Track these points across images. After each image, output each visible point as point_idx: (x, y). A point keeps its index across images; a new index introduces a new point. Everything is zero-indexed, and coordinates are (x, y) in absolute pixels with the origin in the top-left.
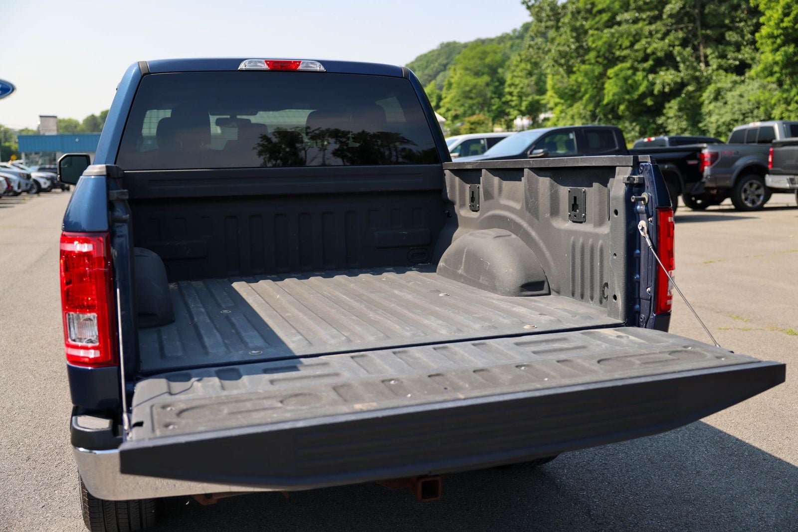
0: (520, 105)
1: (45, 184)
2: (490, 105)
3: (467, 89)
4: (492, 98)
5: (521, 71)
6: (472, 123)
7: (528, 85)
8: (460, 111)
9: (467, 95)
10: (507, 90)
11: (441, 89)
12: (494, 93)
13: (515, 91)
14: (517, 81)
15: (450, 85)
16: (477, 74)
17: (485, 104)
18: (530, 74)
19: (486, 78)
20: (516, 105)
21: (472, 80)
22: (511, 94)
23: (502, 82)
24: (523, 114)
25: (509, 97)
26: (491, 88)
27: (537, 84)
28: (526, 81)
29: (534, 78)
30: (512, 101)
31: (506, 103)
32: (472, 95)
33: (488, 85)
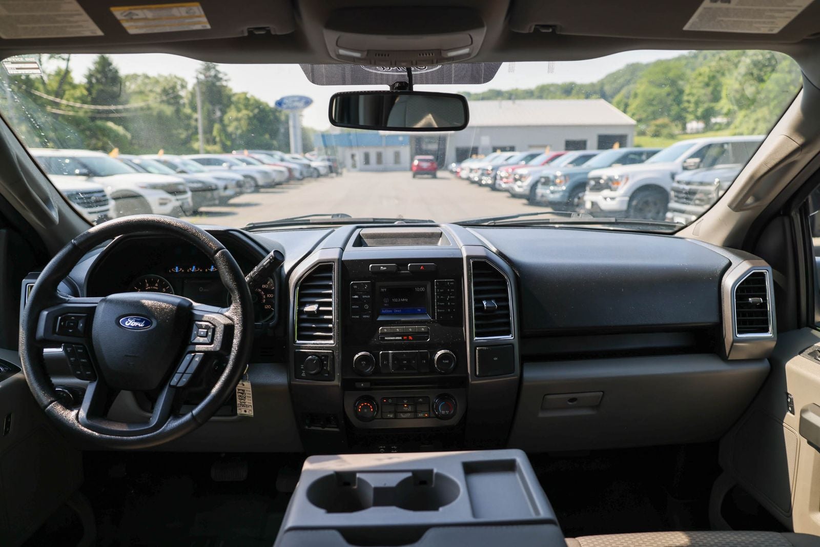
0: (696, 110)
1: (323, 171)
2: (669, 110)
3: (652, 97)
4: (671, 105)
5: (700, 82)
6: (657, 126)
7: (705, 95)
8: (644, 116)
9: (650, 103)
10: (685, 98)
11: (628, 98)
12: (674, 100)
13: (693, 99)
14: (694, 91)
15: (636, 95)
16: (660, 85)
17: (665, 110)
18: (707, 85)
19: (667, 89)
20: (693, 111)
21: (655, 91)
22: (689, 102)
23: (681, 92)
24: (698, 119)
25: (686, 105)
26: (671, 97)
27: (712, 93)
28: (703, 91)
29: (710, 89)
30: (689, 107)
31: (685, 110)
32: (655, 103)
33: (668, 95)
